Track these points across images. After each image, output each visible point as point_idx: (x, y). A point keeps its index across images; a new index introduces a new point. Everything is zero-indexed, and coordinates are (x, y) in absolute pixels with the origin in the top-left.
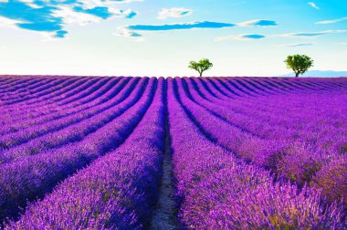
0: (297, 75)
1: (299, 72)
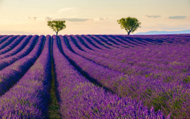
0: (129, 33)
1: (130, 31)
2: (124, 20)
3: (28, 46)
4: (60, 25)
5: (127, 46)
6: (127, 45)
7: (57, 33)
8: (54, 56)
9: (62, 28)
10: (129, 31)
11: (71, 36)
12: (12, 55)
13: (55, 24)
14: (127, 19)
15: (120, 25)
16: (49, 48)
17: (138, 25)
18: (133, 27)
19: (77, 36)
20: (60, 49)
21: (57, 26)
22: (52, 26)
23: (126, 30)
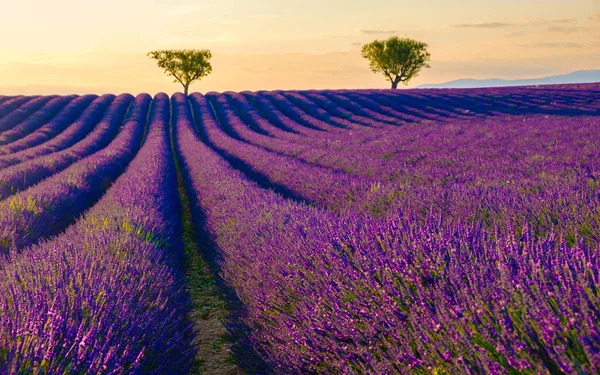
0: (394, 85)
1: (398, 79)
2: (379, 45)
3: (103, 126)
4: (194, 64)
5: (392, 119)
6: (392, 116)
7: (186, 87)
8: (181, 149)
9: (199, 74)
10: (394, 77)
11: (227, 95)
12: (59, 149)
13: (178, 61)
14: (389, 44)
15: (368, 62)
16: (166, 129)
17: (421, 61)
18: (407, 66)
19: (246, 95)
20: (195, 132)
21: (186, 69)
22: (172, 67)
23: (388, 75)
